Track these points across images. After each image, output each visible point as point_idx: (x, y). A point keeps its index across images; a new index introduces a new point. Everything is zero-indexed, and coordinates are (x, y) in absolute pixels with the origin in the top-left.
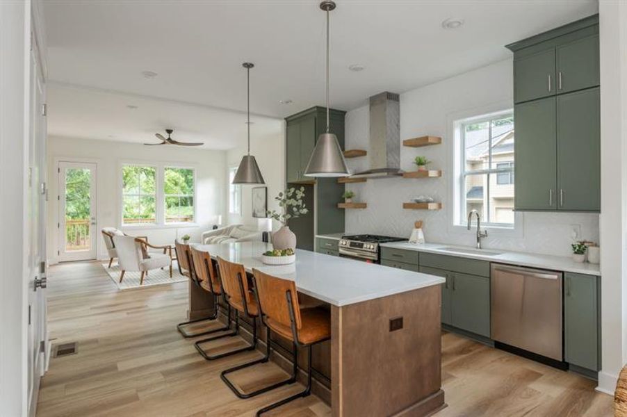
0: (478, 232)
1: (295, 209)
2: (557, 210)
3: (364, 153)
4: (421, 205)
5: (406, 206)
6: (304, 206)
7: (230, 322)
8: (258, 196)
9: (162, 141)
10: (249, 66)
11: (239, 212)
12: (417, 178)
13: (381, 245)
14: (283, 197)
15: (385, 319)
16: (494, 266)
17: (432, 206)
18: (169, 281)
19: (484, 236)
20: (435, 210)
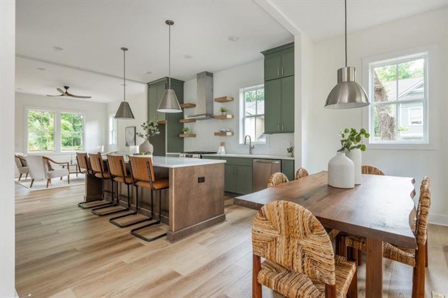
0: (250, 146)
1: (152, 132)
2: (281, 132)
3: (194, 106)
4: (223, 134)
5: (216, 134)
6: (158, 130)
7: (113, 199)
8: (129, 133)
9: (61, 94)
10: (125, 49)
11: (116, 143)
12: (222, 119)
13: (202, 155)
14: (146, 125)
15: (196, 177)
16: (255, 160)
17: (229, 134)
18: (68, 185)
19: (253, 148)
20: (231, 136)
